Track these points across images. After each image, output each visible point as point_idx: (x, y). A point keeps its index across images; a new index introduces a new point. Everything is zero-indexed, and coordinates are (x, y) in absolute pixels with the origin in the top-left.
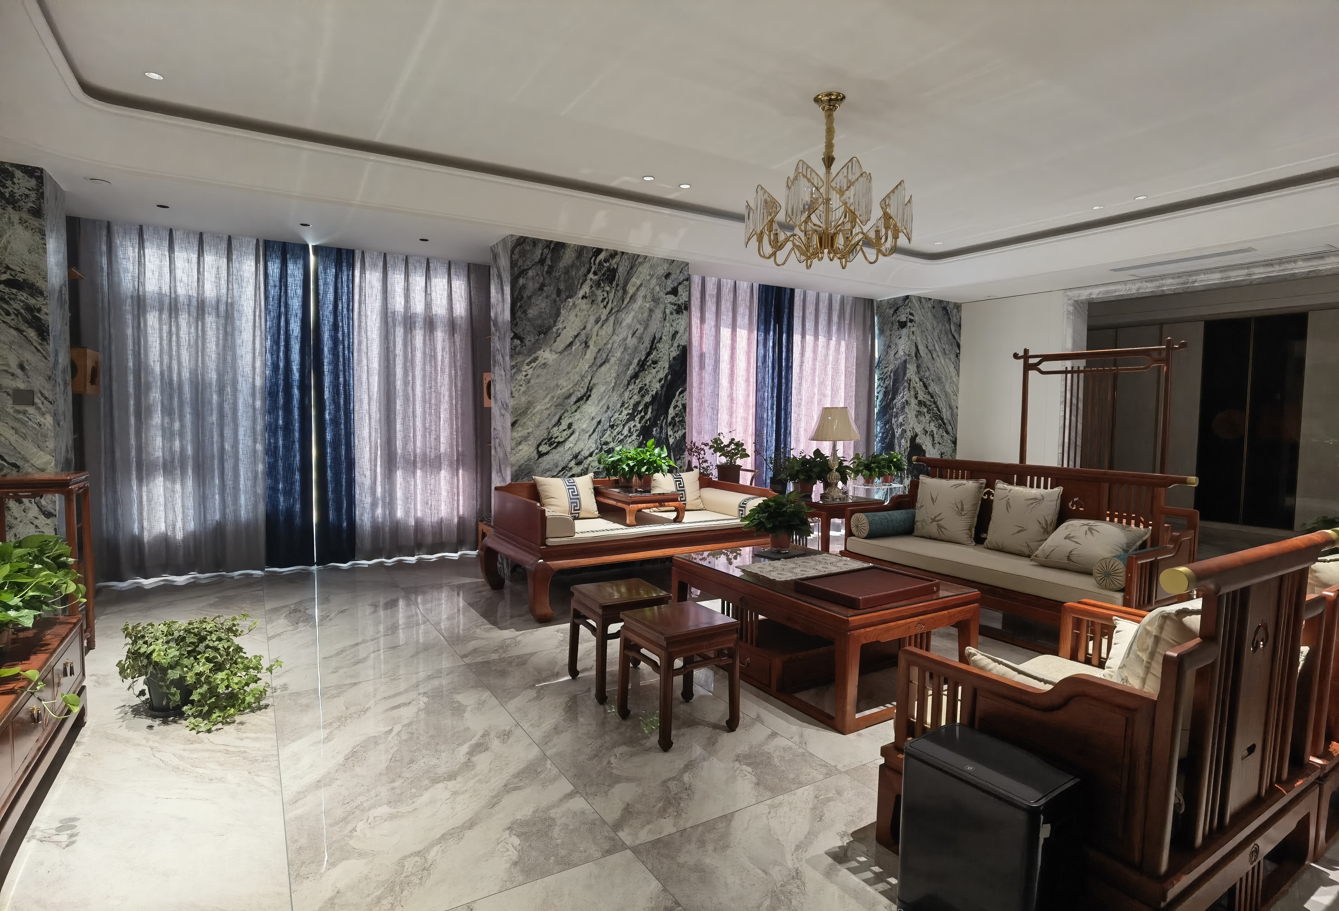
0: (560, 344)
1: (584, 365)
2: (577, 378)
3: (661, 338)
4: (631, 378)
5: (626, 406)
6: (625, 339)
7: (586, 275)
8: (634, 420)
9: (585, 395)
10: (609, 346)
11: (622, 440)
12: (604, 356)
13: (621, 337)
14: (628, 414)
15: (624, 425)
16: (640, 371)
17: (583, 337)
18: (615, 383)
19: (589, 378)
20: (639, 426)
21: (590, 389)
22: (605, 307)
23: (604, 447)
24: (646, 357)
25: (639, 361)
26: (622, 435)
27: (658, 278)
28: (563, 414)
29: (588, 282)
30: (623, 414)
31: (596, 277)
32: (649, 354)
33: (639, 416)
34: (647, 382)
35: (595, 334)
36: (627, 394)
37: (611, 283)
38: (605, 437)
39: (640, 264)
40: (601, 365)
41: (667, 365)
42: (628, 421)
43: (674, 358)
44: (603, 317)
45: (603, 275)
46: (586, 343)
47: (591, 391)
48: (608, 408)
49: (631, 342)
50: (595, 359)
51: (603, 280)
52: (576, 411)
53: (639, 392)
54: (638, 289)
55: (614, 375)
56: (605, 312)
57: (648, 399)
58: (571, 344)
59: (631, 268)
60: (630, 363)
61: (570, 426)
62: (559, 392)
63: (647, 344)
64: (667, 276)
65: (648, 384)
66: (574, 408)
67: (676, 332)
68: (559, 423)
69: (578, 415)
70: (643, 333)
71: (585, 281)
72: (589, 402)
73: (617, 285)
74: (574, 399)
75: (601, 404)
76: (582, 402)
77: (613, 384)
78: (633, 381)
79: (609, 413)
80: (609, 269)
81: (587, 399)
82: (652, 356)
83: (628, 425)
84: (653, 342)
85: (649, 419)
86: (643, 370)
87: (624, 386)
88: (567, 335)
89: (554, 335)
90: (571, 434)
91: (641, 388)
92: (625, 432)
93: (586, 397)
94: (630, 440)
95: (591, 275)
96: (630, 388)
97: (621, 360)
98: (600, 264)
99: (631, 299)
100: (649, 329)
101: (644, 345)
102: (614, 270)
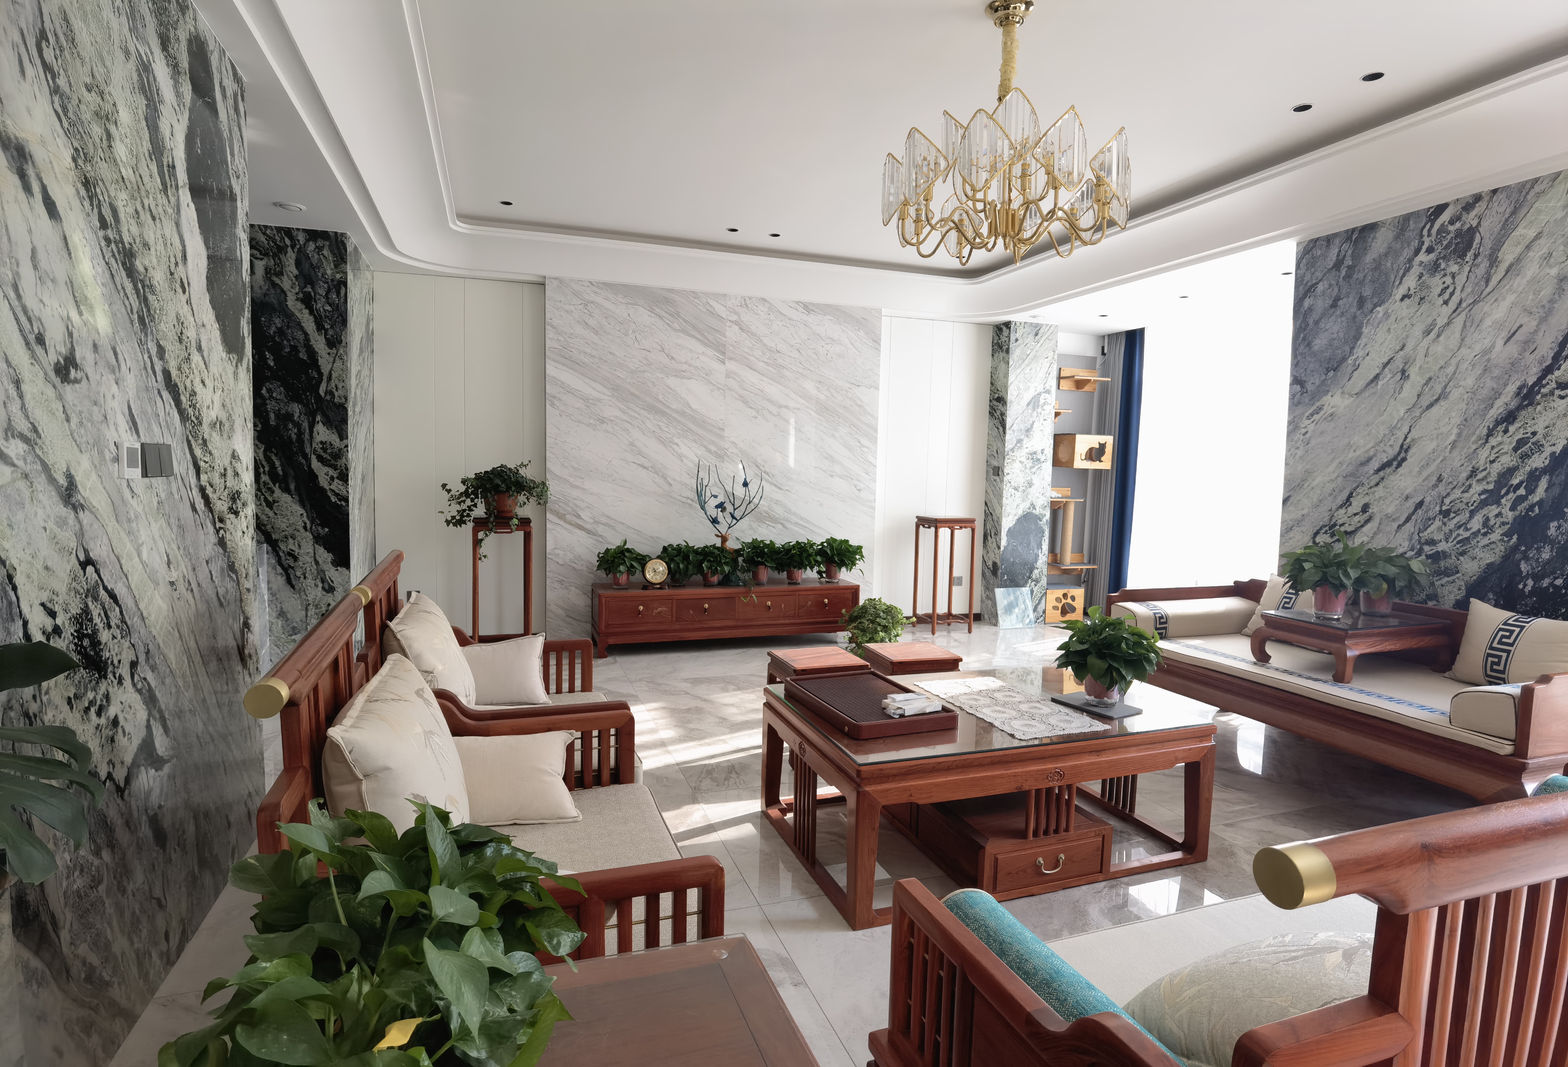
0: (1359, 380)
1: (1398, 410)
2: (1383, 430)
4: (1498, 423)
5: (1480, 476)
6: (1487, 351)
7: (1410, 261)
8: (1498, 503)
9: (1395, 459)
10: (1450, 370)
11: (1467, 539)
12: (1438, 389)
13: (1478, 348)
14: (1485, 491)
15: (1472, 513)
16: (1520, 408)
17: (1398, 363)
18: (1459, 435)
19: (1406, 429)
20: (1509, 516)
21: (1405, 449)
22: (1446, 303)
23: (1427, 548)
25: (1520, 388)
26: (1467, 530)
28: (1355, 489)
29: (1416, 270)
30: (1472, 491)
31: (1432, 256)
33: (1512, 496)
34: (1540, 428)
35: (1421, 351)
36: (1484, 454)
37: (1463, 256)
38: (1429, 530)
39: (1538, 195)
40: (1431, 405)
42: (1484, 504)
44: (1441, 322)
45: (1447, 247)
46: (1403, 372)
47: (1406, 451)
48: (1440, 479)
49: (1502, 353)
50: (1419, 396)
51: (1444, 258)
52: (1377, 484)
53: (1515, 449)
54: (1528, 247)
55: (1457, 420)
56: (1447, 310)
57: (1538, 461)
58: (1377, 377)
59: (1514, 213)
60: (1497, 395)
61: (1365, 508)
62: (1352, 454)
65: (1541, 431)
66: (1375, 479)
68: (1348, 502)
69: (1380, 491)
70: (1536, 332)
71: (1407, 270)
72: (1401, 470)
73: (1476, 256)
74: (1375, 465)
75: (1425, 473)
76: (1388, 470)
77: (1453, 438)
78: (1501, 428)
79: (1442, 489)
80: (1459, 233)
81: (1399, 465)
82: (1557, 373)
83: (1484, 511)
85: (1540, 503)
86: (1530, 404)
87: (1480, 438)
88: (1370, 367)
89: (1350, 369)
90: (1367, 521)
91: (1519, 441)
92: (1476, 524)
93: (1397, 461)
94: (1485, 541)
95: (1422, 257)
96: (1493, 441)
97: (1474, 392)
98: (1442, 230)
99: (1507, 272)
100: (1553, 320)
101: (1537, 355)
102: (1472, 231)
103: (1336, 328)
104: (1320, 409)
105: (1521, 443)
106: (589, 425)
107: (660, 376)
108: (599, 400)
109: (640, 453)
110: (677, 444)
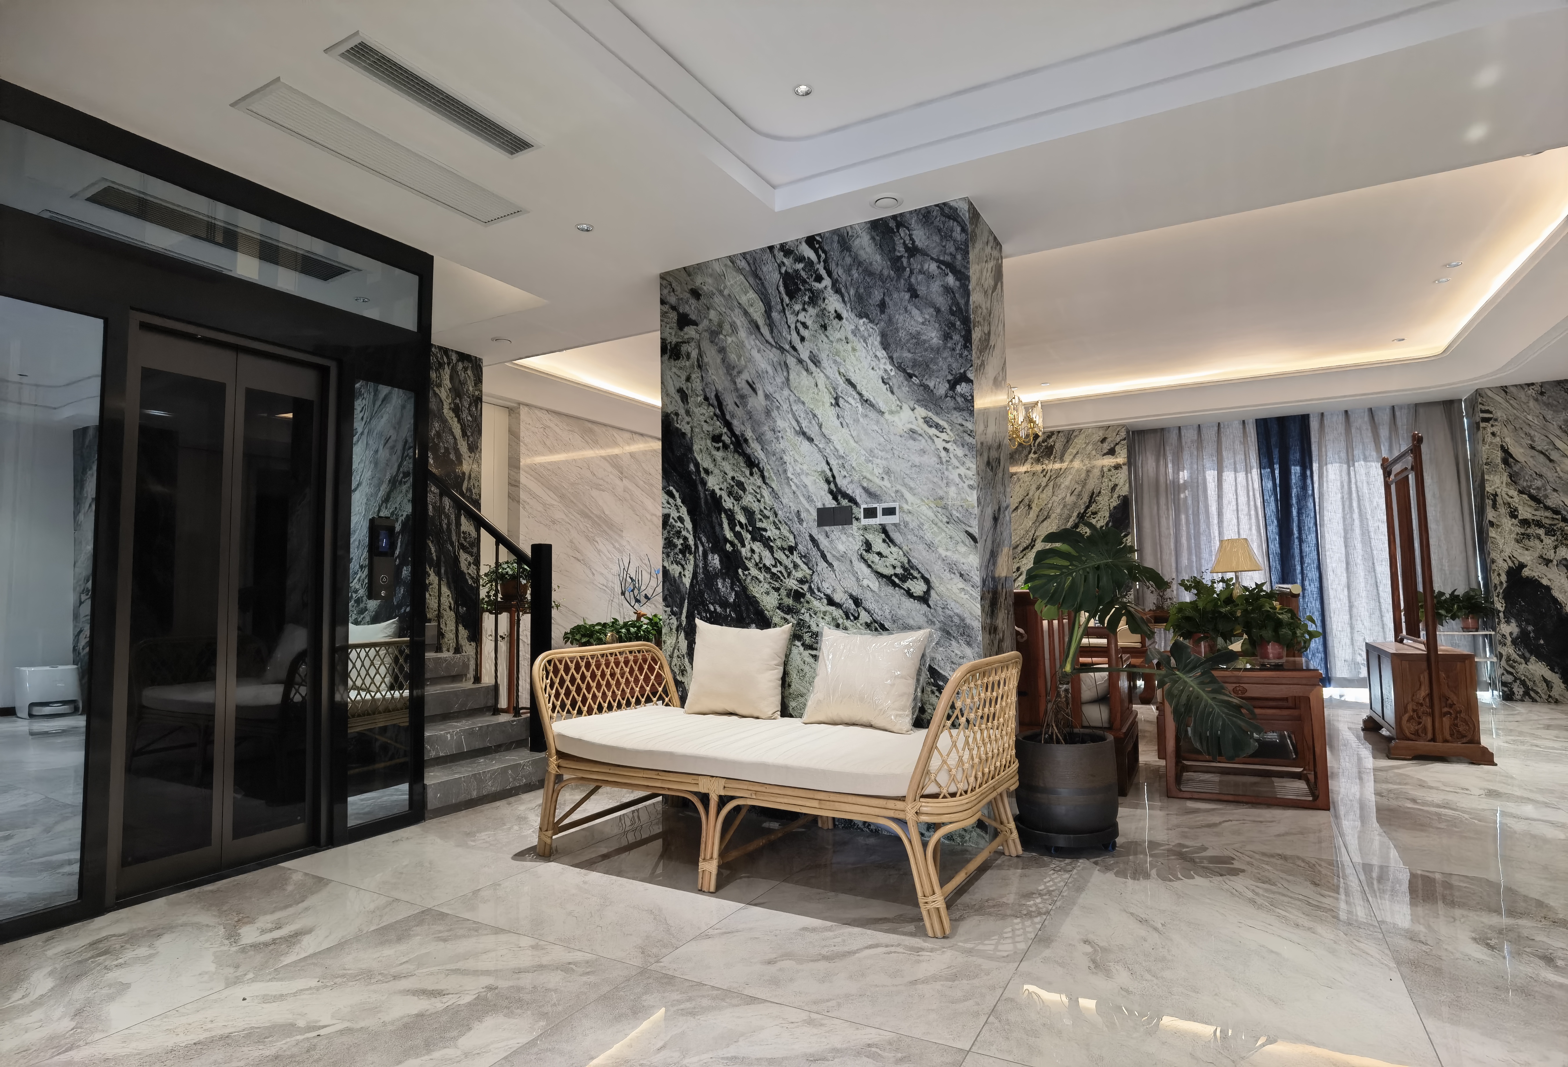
1: (1029, 523)
2: (1022, 532)
3: (1100, 492)
6: (1064, 498)
7: (1027, 456)
10: (1050, 506)
12: (1045, 514)
13: (1060, 497)
17: (1026, 501)
22: (1044, 476)
24: (1086, 510)
25: (1078, 513)
27: (1093, 445)
29: (1030, 461)
31: (1036, 455)
32: (1088, 507)
35: (1037, 497)
37: (1049, 457)
39: (1076, 436)
41: (1107, 515)
43: (1115, 508)
44: (1043, 484)
45: (1042, 453)
46: (1029, 505)
49: (1070, 499)
50: (1037, 516)
51: (1041, 457)
56: (1045, 480)
58: (1017, 508)
59: (1068, 442)
60: (1070, 516)
63: (1086, 498)
64: (1103, 440)
67: (1116, 485)
70: (1081, 491)
71: (1026, 460)
73: (1055, 458)
74: (1020, 548)
80: (1047, 447)
82: (1091, 508)
84: (1091, 497)
95: (1032, 455)
97: (1061, 515)
98: (1039, 444)
100: (1087, 487)
101: (1083, 501)
102: (1052, 447)
108: (552, 505)
109: (576, 549)
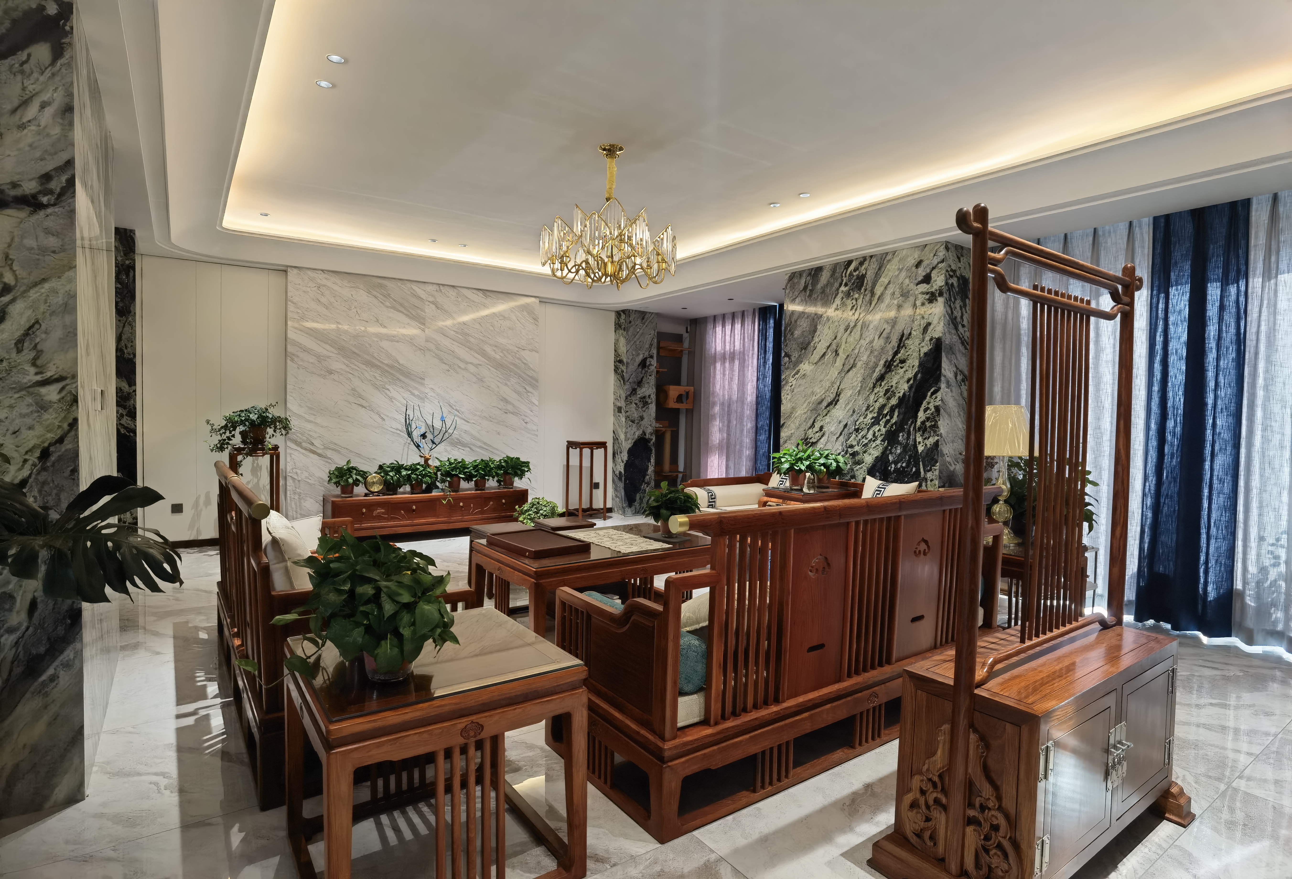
0: (816, 356)
1: (834, 373)
2: (828, 384)
3: (910, 334)
4: (877, 380)
5: (871, 409)
7: (838, 289)
8: (879, 424)
9: (834, 400)
10: (856, 351)
11: (867, 444)
12: (852, 361)
14: (873, 418)
15: (868, 429)
16: (886, 373)
17: (834, 346)
18: (861, 386)
19: (838, 384)
20: (884, 430)
21: (838, 395)
22: (854, 314)
23: (849, 450)
24: (894, 357)
25: (886, 362)
26: (866, 439)
27: (908, 270)
28: (816, 418)
29: (840, 295)
30: (868, 417)
31: (847, 288)
32: (896, 353)
33: (884, 420)
34: (894, 384)
35: (844, 341)
36: (872, 397)
37: (860, 289)
38: (851, 439)
39: (889, 261)
40: (849, 371)
41: (917, 363)
42: (873, 424)
43: (925, 354)
44: (852, 324)
45: (853, 284)
46: (836, 351)
47: (839, 396)
48: (854, 412)
49: (878, 343)
50: (843, 365)
51: (852, 289)
52: (826, 415)
53: (885, 395)
54: (886, 288)
55: (860, 379)
56: (854, 319)
57: (894, 401)
58: (824, 354)
59: (879, 269)
60: (876, 365)
61: (821, 428)
62: (814, 398)
63: (894, 343)
64: (918, 264)
65: (894, 385)
66: (825, 412)
67: (929, 324)
68: (812, 426)
69: (828, 419)
70: (891, 332)
71: (837, 295)
72: (837, 407)
73: (866, 290)
74: (825, 404)
75: (847, 408)
76: (831, 407)
77: (859, 388)
78: (878, 383)
79: (855, 417)
80: (858, 277)
81: (836, 404)
82: (899, 355)
83: (873, 429)
84: (901, 340)
85: (895, 423)
86: (890, 371)
87: (870, 389)
88: (821, 348)
89: (812, 349)
90: (822, 436)
91: (886, 390)
92: (870, 436)
93: (834, 402)
94: (874, 445)
95: (843, 288)
96: (876, 390)
97: (867, 364)
98: (851, 274)
99: (878, 299)
100: (897, 327)
101: (891, 345)
102: (863, 276)
103: (805, 325)
104: (798, 371)
105: (887, 391)
106: (320, 375)
107: (376, 339)
108: (329, 357)
109: (360, 397)
110: (388, 390)
